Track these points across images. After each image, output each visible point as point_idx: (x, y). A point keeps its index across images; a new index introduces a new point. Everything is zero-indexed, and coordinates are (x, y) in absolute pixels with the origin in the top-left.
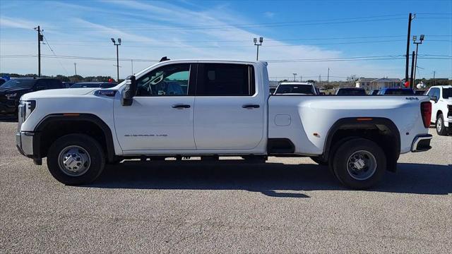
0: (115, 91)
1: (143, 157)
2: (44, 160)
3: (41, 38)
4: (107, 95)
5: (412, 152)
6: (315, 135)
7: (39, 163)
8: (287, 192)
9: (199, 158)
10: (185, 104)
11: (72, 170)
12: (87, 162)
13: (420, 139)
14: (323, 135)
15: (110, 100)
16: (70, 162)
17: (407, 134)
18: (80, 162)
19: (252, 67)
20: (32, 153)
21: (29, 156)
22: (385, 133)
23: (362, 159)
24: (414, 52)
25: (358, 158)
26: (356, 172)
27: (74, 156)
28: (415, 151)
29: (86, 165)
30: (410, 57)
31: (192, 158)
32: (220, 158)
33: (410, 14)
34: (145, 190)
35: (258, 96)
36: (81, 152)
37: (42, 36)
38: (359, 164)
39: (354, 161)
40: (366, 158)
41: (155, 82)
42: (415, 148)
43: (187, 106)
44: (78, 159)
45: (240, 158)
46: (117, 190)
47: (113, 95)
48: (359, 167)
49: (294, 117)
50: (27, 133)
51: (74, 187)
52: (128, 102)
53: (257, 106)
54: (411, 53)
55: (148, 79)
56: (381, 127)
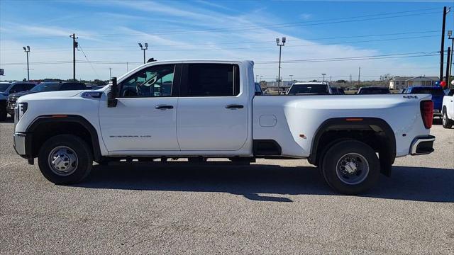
0: (101, 93)
1: (129, 158)
2: (36, 160)
3: (76, 45)
4: (94, 97)
5: (412, 155)
6: (302, 136)
7: (31, 162)
8: (271, 195)
9: (187, 160)
10: (168, 105)
11: (60, 170)
12: (75, 162)
13: (420, 141)
14: (310, 136)
15: (96, 101)
16: (58, 162)
17: (404, 135)
18: (68, 162)
19: (237, 66)
20: (25, 154)
21: (22, 156)
22: (381, 134)
23: (354, 162)
24: (449, 48)
25: (349, 161)
26: (347, 176)
27: (62, 156)
28: (414, 154)
29: (73, 165)
30: (446, 54)
31: (180, 160)
32: (209, 160)
33: (445, 8)
34: (126, 191)
35: (242, 96)
36: (69, 152)
37: (77, 43)
38: (351, 168)
39: (345, 164)
40: (358, 161)
41: (149, 83)
42: (414, 151)
43: (170, 107)
44: (66, 159)
45: (227, 160)
46: (100, 190)
47: (99, 97)
48: (350, 171)
49: (280, 117)
50: (21, 134)
51: (62, 186)
52: (112, 103)
53: (241, 107)
54: (446, 49)
55: (133, 80)
56: (375, 128)
